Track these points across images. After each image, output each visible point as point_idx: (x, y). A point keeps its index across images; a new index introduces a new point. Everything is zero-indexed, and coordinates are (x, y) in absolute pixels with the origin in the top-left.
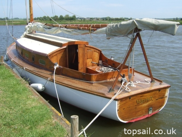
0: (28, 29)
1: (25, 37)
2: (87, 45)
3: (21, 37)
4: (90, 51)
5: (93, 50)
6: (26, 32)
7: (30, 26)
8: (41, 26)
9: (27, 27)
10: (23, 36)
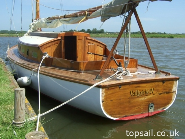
0: (33, 26)
1: (28, 35)
2: (88, 38)
3: (24, 35)
4: (92, 44)
5: (96, 43)
6: (31, 30)
7: (35, 23)
8: (43, 21)
9: (32, 24)
10: (27, 34)
